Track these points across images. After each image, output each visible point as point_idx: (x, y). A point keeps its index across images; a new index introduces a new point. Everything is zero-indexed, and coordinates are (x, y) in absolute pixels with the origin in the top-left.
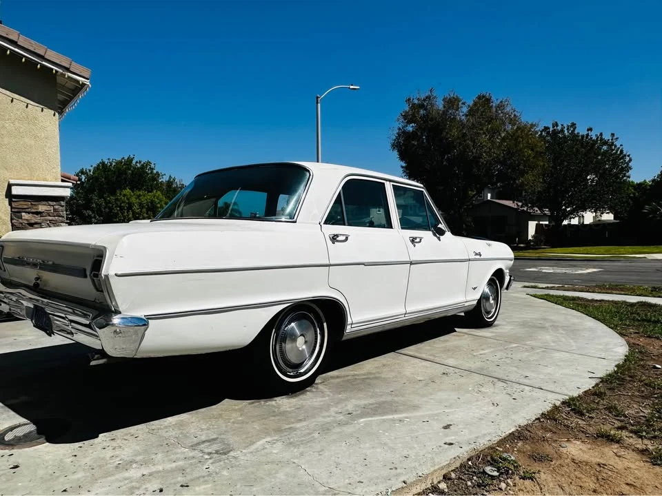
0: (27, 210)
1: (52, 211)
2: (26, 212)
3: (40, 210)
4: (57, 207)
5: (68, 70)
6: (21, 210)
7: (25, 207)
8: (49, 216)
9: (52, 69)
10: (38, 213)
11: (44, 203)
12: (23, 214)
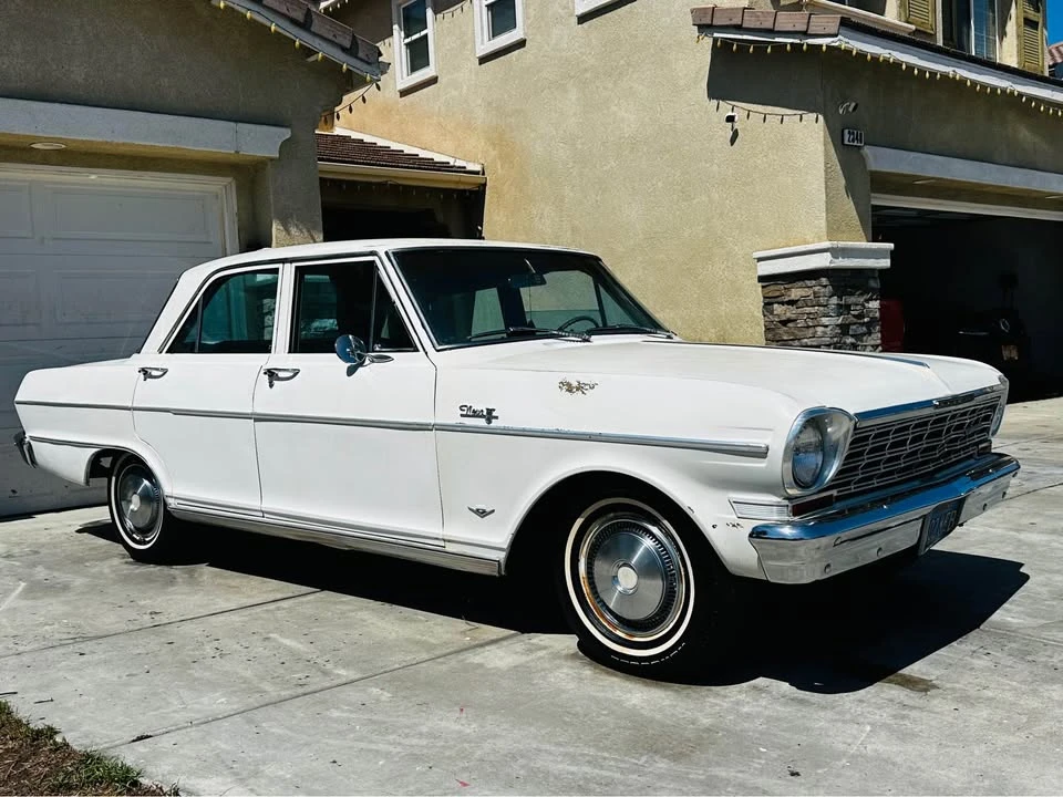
0: (779, 299)
1: (812, 297)
2: (779, 303)
3: (793, 297)
4: (816, 289)
5: (805, 34)
6: (773, 300)
7: (778, 294)
8: (807, 306)
9: (785, 44)
10: (792, 303)
11: (800, 284)
12: (776, 306)
